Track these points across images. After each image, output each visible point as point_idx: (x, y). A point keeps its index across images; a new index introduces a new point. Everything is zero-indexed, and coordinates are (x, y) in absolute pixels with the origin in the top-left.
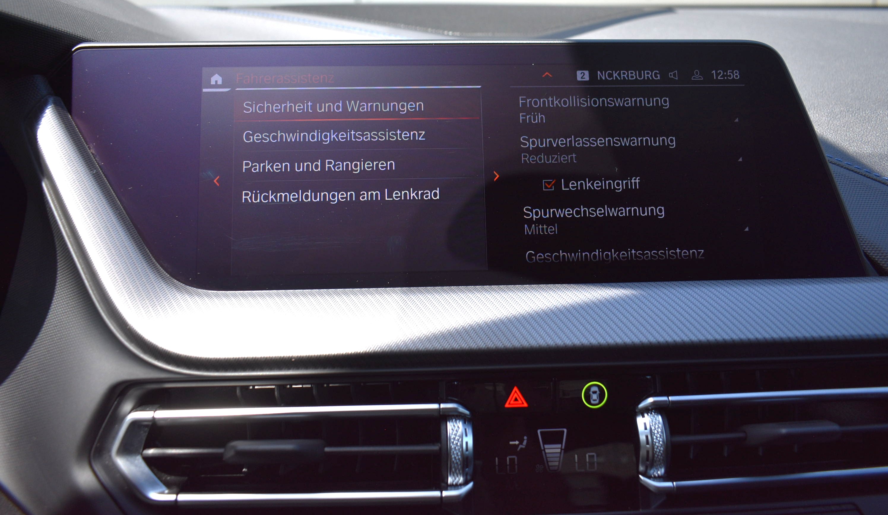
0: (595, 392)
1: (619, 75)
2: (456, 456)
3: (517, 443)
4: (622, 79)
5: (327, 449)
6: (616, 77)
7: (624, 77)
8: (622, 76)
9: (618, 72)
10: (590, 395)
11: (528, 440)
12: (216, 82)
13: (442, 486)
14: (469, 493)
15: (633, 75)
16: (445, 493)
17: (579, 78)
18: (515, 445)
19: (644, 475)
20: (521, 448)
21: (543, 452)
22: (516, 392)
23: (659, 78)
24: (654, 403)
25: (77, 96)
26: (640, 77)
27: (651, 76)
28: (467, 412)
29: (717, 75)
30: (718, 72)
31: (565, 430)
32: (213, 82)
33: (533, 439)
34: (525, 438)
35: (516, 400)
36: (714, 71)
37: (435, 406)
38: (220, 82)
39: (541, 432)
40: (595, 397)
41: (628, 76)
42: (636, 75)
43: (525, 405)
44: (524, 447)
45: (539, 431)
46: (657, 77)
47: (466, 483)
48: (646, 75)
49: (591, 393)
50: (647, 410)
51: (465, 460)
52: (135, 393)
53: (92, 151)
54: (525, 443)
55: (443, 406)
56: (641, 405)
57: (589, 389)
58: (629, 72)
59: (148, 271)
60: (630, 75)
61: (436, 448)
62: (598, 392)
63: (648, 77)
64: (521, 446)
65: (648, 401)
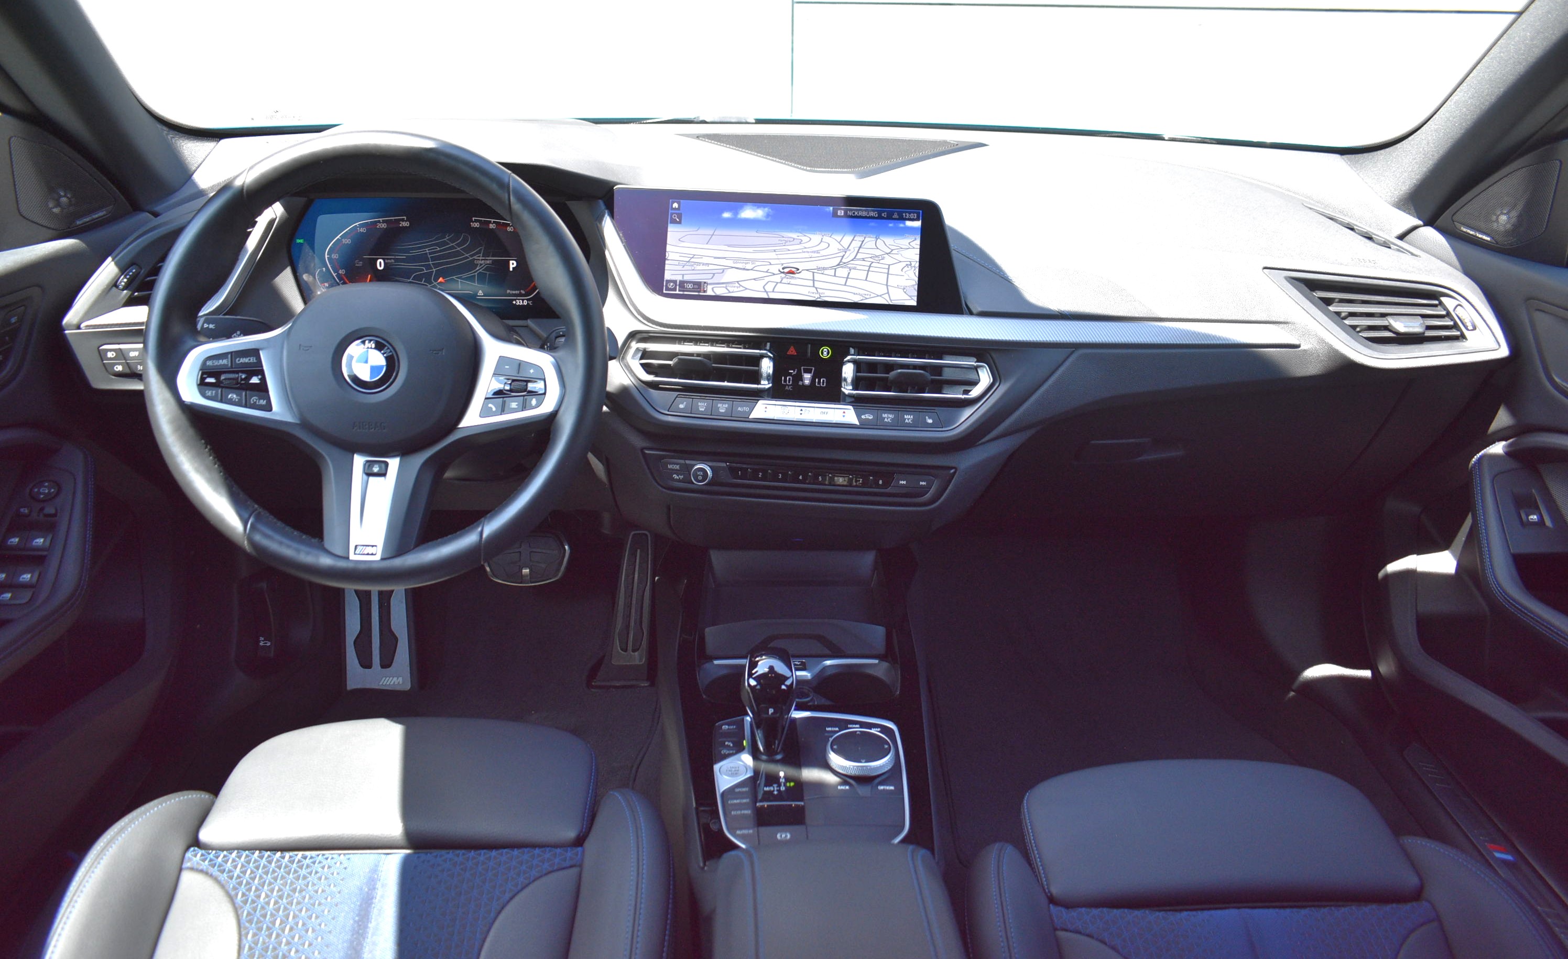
0: (825, 351)
1: (858, 213)
2: (765, 375)
3: (792, 371)
5: (713, 365)
6: (856, 214)
7: (860, 215)
10: (823, 352)
13: (759, 383)
14: (769, 389)
16: (759, 386)
17: (839, 214)
19: (844, 388)
20: (794, 374)
21: (803, 376)
22: (792, 348)
24: (851, 359)
25: (615, 210)
26: (868, 214)
27: (874, 214)
28: (772, 356)
29: (906, 216)
30: (906, 214)
31: (813, 368)
32: (674, 207)
33: (799, 372)
34: (796, 370)
35: (792, 351)
36: (904, 214)
37: (758, 351)
38: (677, 207)
39: (803, 369)
40: (825, 353)
41: (862, 213)
42: (866, 213)
43: (796, 354)
45: (802, 368)
46: (876, 214)
47: (769, 384)
50: (849, 361)
51: (768, 375)
52: (639, 336)
53: (621, 235)
54: (796, 372)
55: (762, 352)
56: (845, 360)
57: (823, 350)
59: (645, 288)
60: (864, 213)
62: (827, 352)
63: (872, 215)
65: (849, 358)
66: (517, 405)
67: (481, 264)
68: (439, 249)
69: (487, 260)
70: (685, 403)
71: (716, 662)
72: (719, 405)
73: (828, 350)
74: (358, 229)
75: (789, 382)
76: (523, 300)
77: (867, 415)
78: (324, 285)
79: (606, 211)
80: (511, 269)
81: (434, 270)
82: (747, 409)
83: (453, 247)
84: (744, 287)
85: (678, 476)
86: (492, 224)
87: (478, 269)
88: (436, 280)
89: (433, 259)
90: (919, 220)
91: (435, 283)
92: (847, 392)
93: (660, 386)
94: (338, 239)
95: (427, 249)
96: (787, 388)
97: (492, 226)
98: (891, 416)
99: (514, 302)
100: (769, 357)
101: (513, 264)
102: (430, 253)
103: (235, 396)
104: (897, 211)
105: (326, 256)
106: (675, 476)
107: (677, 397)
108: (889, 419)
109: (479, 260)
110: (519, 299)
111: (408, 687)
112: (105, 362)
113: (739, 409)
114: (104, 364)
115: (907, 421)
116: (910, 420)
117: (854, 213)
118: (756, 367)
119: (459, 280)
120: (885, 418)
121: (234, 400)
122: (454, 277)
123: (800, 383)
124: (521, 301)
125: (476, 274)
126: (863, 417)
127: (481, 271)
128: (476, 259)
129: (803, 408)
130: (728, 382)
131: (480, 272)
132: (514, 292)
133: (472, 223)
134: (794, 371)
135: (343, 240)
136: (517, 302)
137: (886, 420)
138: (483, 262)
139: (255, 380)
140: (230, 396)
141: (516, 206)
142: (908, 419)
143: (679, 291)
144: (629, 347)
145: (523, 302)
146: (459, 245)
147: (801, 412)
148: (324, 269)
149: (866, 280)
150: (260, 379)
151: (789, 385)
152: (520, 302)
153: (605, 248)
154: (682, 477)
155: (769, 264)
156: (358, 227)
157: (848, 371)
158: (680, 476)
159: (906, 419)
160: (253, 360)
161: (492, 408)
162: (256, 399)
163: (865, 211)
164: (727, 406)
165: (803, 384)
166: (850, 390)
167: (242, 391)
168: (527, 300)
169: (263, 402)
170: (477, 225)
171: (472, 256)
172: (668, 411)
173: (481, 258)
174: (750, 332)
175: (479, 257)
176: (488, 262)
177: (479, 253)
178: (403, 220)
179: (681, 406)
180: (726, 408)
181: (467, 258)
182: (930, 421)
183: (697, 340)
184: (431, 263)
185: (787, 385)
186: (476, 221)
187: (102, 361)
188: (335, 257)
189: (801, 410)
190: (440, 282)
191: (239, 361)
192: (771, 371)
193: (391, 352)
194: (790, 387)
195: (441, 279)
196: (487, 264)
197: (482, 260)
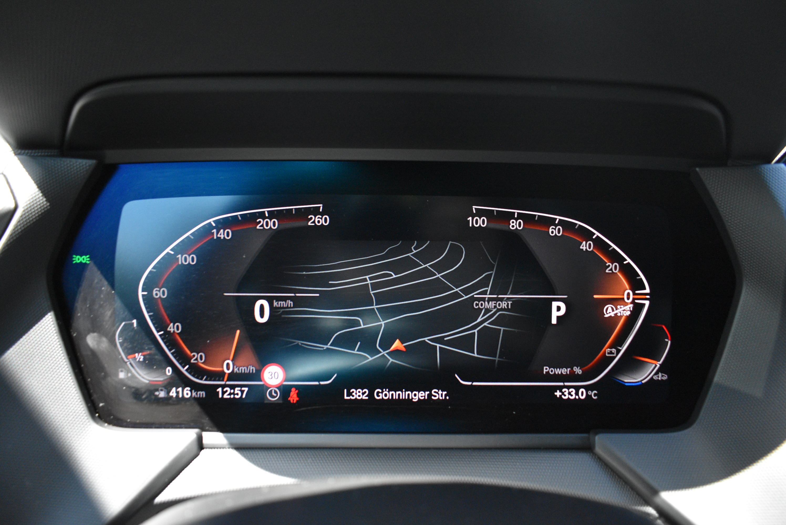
67: (487, 311)
68: (395, 276)
69: (502, 300)
74: (215, 231)
76: (577, 389)
78: (135, 358)
80: (554, 321)
81: (383, 323)
83: (426, 273)
86: (516, 220)
87: (479, 320)
88: (386, 344)
89: (381, 298)
91: (384, 353)
94: (168, 254)
95: (367, 277)
97: (514, 225)
99: (558, 394)
101: (559, 309)
102: (375, 286)
105: (140, 293)
109: (483, 299)
110: (569, 387)
119: (438, 345)
122: (426, 339)
124: (573, 391)
125: (476, 331)
127: (485, 324)
128: (480, 300)
131: (486, 328)
132: (558, 371)
133: (470, 219)
135: (179, 256)
136: (563, 394)
138: (492, 304)
145: (577, 394)
146: (439, 267)
148: (135, 321)
152: (569, 394)
156: (214, 228)
168: (587, 388)
170: (481, 222)
171: (468, 291)
173: (488, 296)
175: (485, 293)
176: (504, 305)
177: (484, 283)
178: (316, 212)
181: (456, 296)
184: (375, 307)
186: (480, 213)
188: (160, 294)
190: (397, 351)
195: (397, 344)
196: (502, 309)
197: (490, 300)
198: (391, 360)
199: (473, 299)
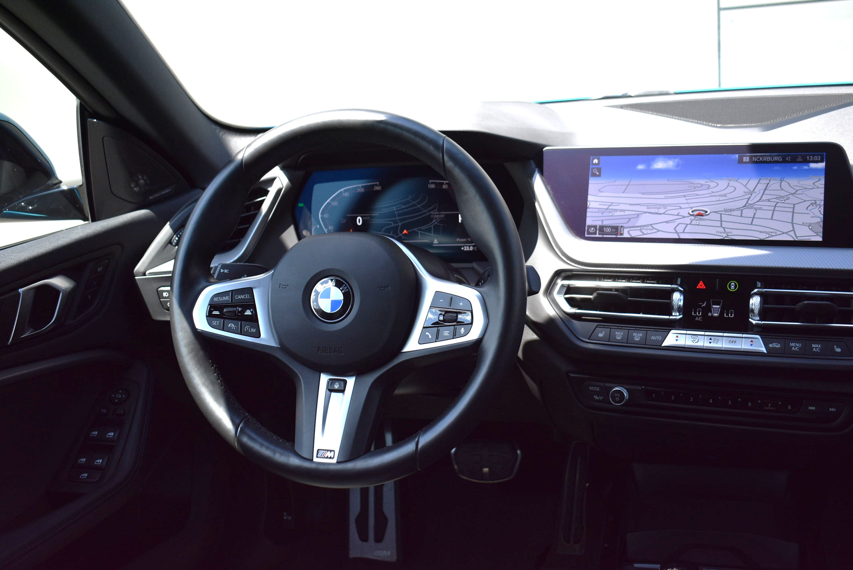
0: (733, 285)
1: (763, 159)
2: (676, 307)
3: (702, 304)
4: (764, 160)
5: (630, 299)
6: (761, 160)
7: (765, 160)
8: (764, 159)
9: (762, 158)
10: (731, 286)
11: (706, 303)
12: (595, 162)
13: (671, 315)
14: (680, 319)
15: (769, 159)
16: (671, 317)
17: (744, 160)
18: (701, 304)
19: (752, 319)
20: (703, 306)
21: (712, 308)
22: (701, 283)
23: (781, 160)
24: (758, 291)
25: (545, 168)
26: (772, 159)
27: (778, 159)
28: (682, 289)
29: (810, 158)
30: (810, 157)
31: (722, 301)
32: (594, 162)
33: (708, 304)
34: (705, 302)
35: (701, 285)
36: (808, 157)
37: (670, 286)
38: (597, 162)
40: (733, 287)
41: (767, 159)
42: (770, 158)
43: (705, 288)
44: (704, 305)
45: (711, 300)
46: (780, 160)
47: (680, 315)
48: (775, 159)
49: (731, 285)
50: (756, 294)
51: (679, 307)
52: (563, 274)
53: (549, 189)
54: (705, 304)
55: (673, 286)
56: (752, 292)
58: (768, 157)
59: (569, 233)
60: (768, 159)
61: (669, 301)
62: (734, 285)
63: (776, 160)
64: (703, 305)
65: (756, 290)
66: (449, 333)
67: (436, 218)
68: (403, 207)
69: (441, 214)
70: (604, 332)
71: (636, 565)
72: (635, 334)
73: (735, 284)
74: (343, 193)
75: (699, 314)
76: (469, 246)
77: (774, 344)
79: (537, 170)
80: (460, 221)
81: (400, 224)
82: (659, 338)
83: (414, 205)
84: (657, 230)
85: (598, 397)
86: (445, 185)
87: (433, 222)
88: (402, 231)
89: (399, 215)
90: (823, 162)
91: (400, 235)
92: (754, 322)
93: (583, 317)
94: (329, 202)
95: (394, 208)
96: (697, 319)
97: (444, 187)
98: (798, 345)
99: (462, 248)
100: (680, 291)
101: (461, 217)
102: (397, 211)
103: (233, 325)
104: (801, 155)
105: (320, 216)
106: (596, 397)
107: (596, 327)
108: (797, 348)
110: (466, 246)
111: (394, 559)
112: (161, 300)
113: (653, 338)
114: (160, 301)
115: (814, 349)
116: (818, 349)
117: (759, 159)
118: (669, 300)
119: (419, 232)
120: (792, 347)
121: (232, 328)
122: (415, 229)
123: (710, 314)
124: (468, 247)
125: (432, 226)
126: (771, 346)
127: (436, 223)
128: (433, 214)
129: (712, 337)
130: (643, 314)
131: (436, 225)
132: (462, 240)
133: (429, 185)
134: (704, 304)
135: (332, 203)
136: (464, 248)
137: (793, 348)
138: (437, 216)
139: (248, 313)
140: (230, 325)
141: (449, 164)
142: (816, 348)
143: (599, 234)
144: (555, 284)
145: (469, 248)
146: (419, 203)
147: (710, 341)
148: (318, 226)
149: (772, 219)
150: (252, 312)
151: (698, 317)
152: (467, 248)
153: (535, 200)
154: (602, 397)
155: (679, 208)
157: (755, 302)
158: (600, 397)
159: (814, 348)
160: (247, 296)
161: (429, 336)
162: (248, 328)
163: (770, 156)
164: (641, 335)
165: (712, 315)
166: (758, 320)
167: (238, 321)
168: (473, 246)
169: (253, 330)
170: (433, 186)
171: (429, 211)
172: (589, 339)
173: (436, 213)
174: (662, 269)
175: (435, 212)
176: (442, 216)
177: (434, 208)
178: (376, 185)
179: (601, 335)
180: (640, 337)
181: (425, 213)
182: (838, 350)
183: (615, 277)
184: (397, 218)
185: (697, 316)
186: (432, 183)
187: (160, 299)
188: (326, 216)
189: (711, 339)
190: (405, 234)
191: (237, 297)
192: (681, 303)
193: (348, 288)
194: (700, 318)
195: (405, 232)
196: (441, 218)
197: (437, 214)
198: (403, 237)
199: (431, 214)
